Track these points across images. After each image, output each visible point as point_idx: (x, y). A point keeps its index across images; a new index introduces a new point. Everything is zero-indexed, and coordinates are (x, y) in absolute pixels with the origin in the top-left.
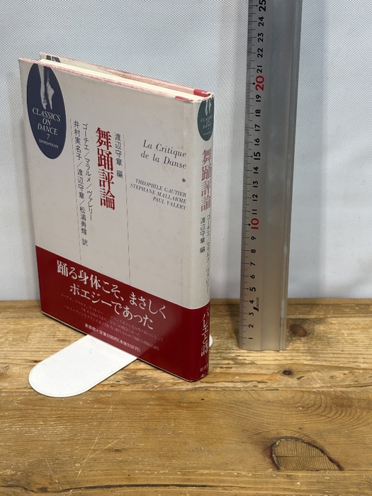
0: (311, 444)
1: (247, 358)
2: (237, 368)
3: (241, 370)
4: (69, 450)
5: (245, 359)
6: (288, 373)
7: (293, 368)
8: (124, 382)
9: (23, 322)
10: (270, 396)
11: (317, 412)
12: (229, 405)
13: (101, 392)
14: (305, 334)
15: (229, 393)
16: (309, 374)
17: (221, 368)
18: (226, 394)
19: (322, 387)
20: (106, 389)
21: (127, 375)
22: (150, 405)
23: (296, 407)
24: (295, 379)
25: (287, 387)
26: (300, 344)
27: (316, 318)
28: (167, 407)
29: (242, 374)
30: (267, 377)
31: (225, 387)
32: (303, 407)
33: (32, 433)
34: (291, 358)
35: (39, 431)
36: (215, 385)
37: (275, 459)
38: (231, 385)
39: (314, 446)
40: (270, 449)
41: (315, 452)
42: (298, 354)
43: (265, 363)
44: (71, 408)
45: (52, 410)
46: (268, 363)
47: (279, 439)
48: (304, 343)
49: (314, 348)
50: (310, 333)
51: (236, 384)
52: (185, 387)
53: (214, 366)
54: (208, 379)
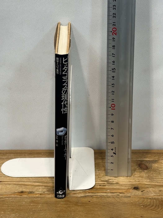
1: (114, 181)
2: (109, 186)
3: (111, 187)
6: (136, 188)
7: (139, 186)
8: (47, 193)
10: (126, 200)
11: (151, 208)
12: (103, 204)
13: (35, 197)
14: (147, 168)
15: (104, 198)
16: (148, 189)
17: (100, 186)
18: (102, 199)
19: (155, 196)
20: (37, 196)
21: (49, 189)
22: (61, 204)
23: (140, 206)
24: (140, 191)
25: (135, 196)
26: (144, 174)
27: (153, 160)
28: (70, 205)
29: (111, 189)
30: (125, 190)
31: (102, 195)
32: (143, 206)
34: (138, 181)
36: (96, 194)
38: (105, 194)
42: (142, 179)
43: (124, 183)
44: (19, 205)
45: (8, 206)
46: (126, 183)
48: (146, 173)
49: (151, 176)
50: (150, 168)
51: (108, 194)
52: (79, 195)
53: (96, 184)
54: (92, 192)
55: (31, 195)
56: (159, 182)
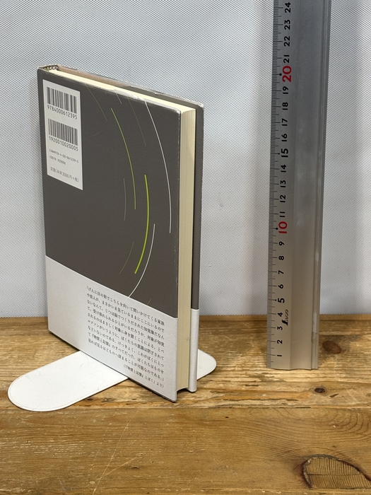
0: (346, 463)
1: (275, 376)
2: (265, 385)
3: (269, 388)
4: (82, 468)
5: (273, 377)
6: (320, 390)
7: (326, 386)
8: (141, 400)
9: (29, 339)
10: (301, 414)
11: (352, 430)
12: (256, 423)
13: (116, 410)
14: (340, 351)
15: (255, 410)
16: (344, 391)
17: (246, 385)
18: (252, 412)
19: (358, 405)
20: (121, 406)
21: (144, 392)
22: (169, 423)
23: (330, 426)
24: (329, 396)
25: (319, 405)
26: (333, 362)
27: (351, 335)
28: (188, 425)
29: (270, 392)
30: (298, 395)
31: (252, 405)
32: (336, 425)
33: (42, 450)
34: (324, 375)
35: (49, 449)
36: (240, 402)
37: (306, 477)
38: (258, 403)
39: (348, 464)
40: (301, 468)
41: (351, 470)
42: (332, 372)
43: (295, 380)
44: (84, 426)
45: (63, 428)
46: (299, 380)
47: (311, 457)
48: (338, 360)
49: (350, 365)
50: (345, 350)
51: (263, 402)
52: (207, 405)
53: (239, 383)
54: (232, 397)
55: (107, 406)
56: (366, 379)
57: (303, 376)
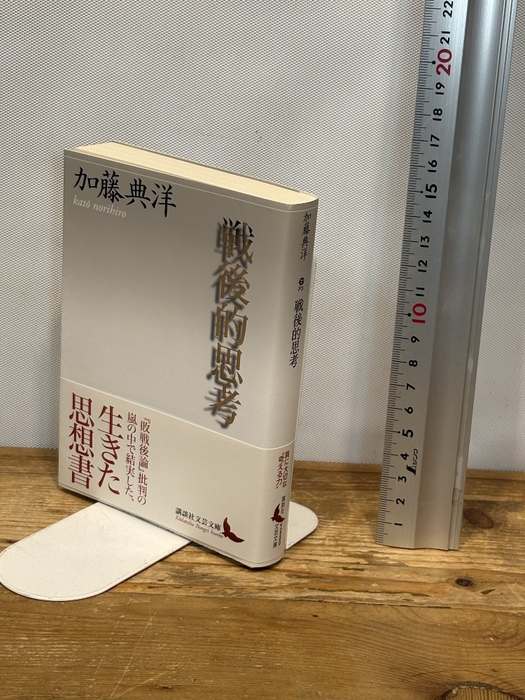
0: (515, 696)
1: (390, 556)
2: (374, 570)
3: (380, 574)
5: (387, 558)
6: (464, 582)
7: (474, 576)
8: (171, 582)
10: (436, 616)
11: (522, 646)
12: (363, 627)
13: (131, 595)
14: (491, 525)
15: (361, 606)
16: (503, 586)
17: (345, 569)
18: (357, 609)
20: (139, 590)
21: (177, 571)
22: (221, 620)
23: (484, 637)
24: (479, 593)
26: (482, 540)
27: (508, 502)
28: (251, 625)
29: (383, 580)
30: (429, 587)
31: (355, 599)
32: (494, 637)
34: (468, 560)
35: (20, 650)
36: (336, 594)
42: (481, 555)
43: (423, 565)
44: (78, 617)
45: (43, 618)
46: (428, 566)
47: (458, 685)
48: (491, 538)
49: (509, 547)
50: (500, 524)
51: (374, 595)
52: (282, 595)
53: (332, 565)
54: (322, 585)
57: (436, 559)
